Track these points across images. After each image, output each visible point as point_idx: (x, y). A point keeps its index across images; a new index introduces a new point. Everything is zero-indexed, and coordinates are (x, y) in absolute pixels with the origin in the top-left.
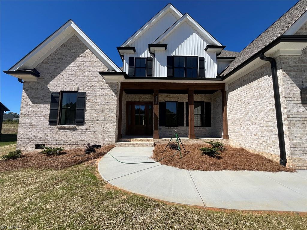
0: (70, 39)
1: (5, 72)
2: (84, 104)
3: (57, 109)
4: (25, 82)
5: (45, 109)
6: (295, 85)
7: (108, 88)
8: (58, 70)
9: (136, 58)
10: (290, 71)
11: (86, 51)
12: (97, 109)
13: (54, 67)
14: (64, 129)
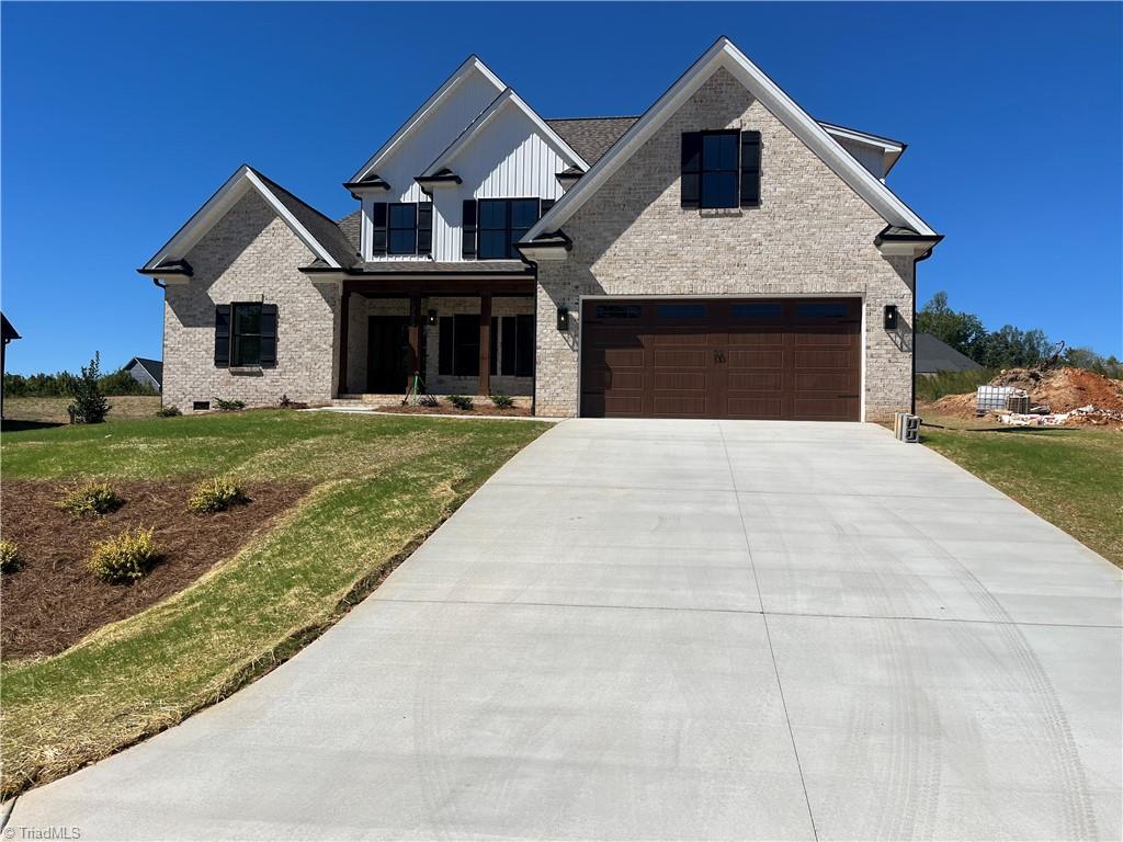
0: (244, 198)
1: (140, 271)
2: (274, 326)
3: (228, 338)
4: (167, 286)
5: (207, 336)
6: (552, 303)
7: (317, 296)
8: (226, 262)
9: (390, 205)
10: (549, 284)
11: (275, 221)
12: (298, 337)
13: (218, 256)
14: (242, 374)
